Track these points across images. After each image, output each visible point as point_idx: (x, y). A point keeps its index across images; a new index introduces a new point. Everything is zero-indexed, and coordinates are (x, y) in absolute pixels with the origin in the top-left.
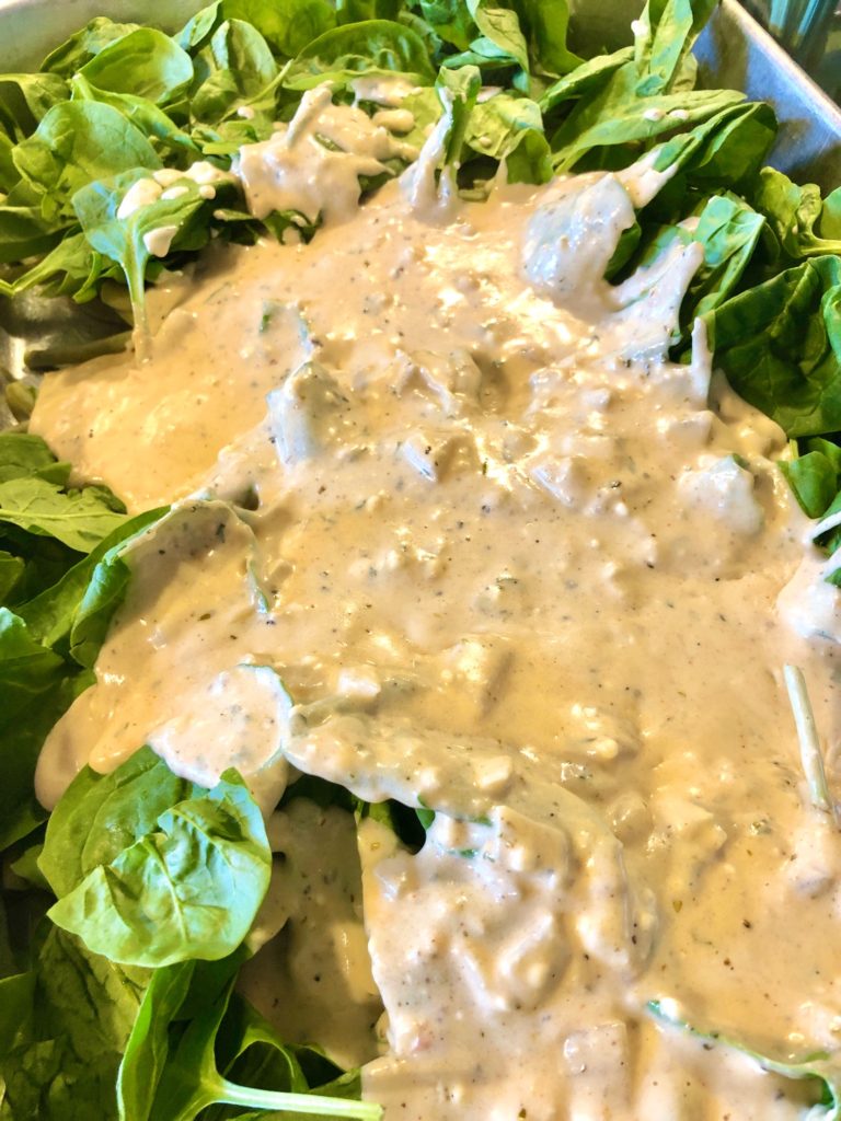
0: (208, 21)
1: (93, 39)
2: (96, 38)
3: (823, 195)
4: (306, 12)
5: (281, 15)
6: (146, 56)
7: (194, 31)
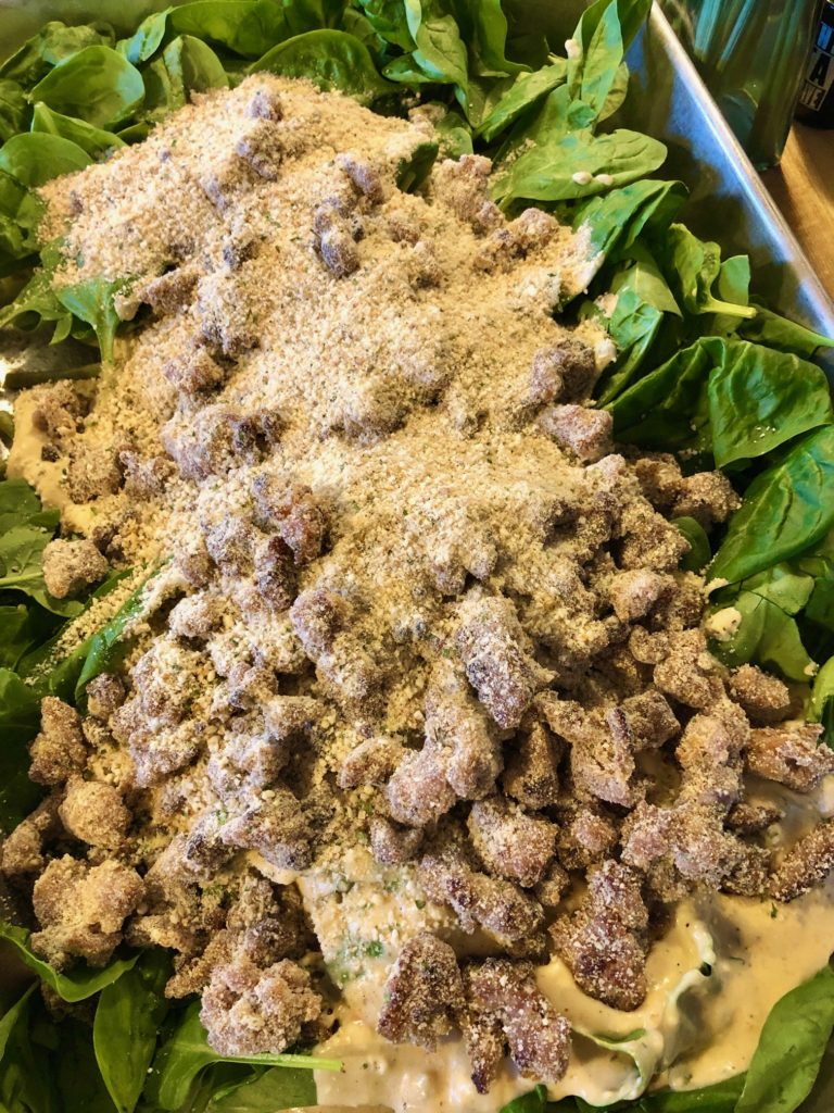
0: (157, 34)
1: (47, 46)
2: (50, 45)
3: (724, 258)
4: (253, 14)
5: (228, 21)
6: (98, 68)
7: (144, 44)
